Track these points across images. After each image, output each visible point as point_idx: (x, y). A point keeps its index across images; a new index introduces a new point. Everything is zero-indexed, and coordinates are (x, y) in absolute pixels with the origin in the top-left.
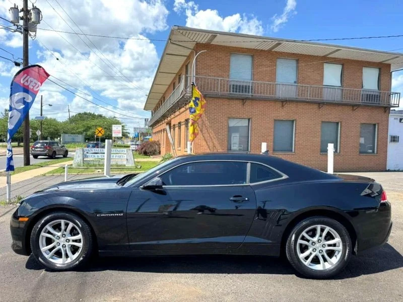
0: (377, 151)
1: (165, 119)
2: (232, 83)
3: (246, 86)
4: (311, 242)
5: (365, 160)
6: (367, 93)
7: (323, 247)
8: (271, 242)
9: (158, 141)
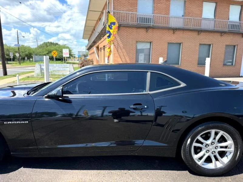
0: (235, 63)
1: (95, 44)
2: (139, 16)
3: (149, 18)
4: (204, 144)
5: (227, 70)
6: (232, 23)
7: (216, 148)
8: (166, 145)
9: (92, 60)
